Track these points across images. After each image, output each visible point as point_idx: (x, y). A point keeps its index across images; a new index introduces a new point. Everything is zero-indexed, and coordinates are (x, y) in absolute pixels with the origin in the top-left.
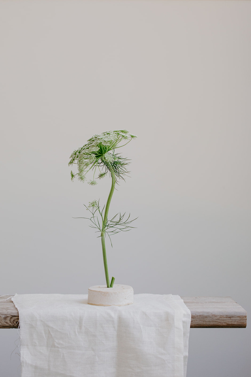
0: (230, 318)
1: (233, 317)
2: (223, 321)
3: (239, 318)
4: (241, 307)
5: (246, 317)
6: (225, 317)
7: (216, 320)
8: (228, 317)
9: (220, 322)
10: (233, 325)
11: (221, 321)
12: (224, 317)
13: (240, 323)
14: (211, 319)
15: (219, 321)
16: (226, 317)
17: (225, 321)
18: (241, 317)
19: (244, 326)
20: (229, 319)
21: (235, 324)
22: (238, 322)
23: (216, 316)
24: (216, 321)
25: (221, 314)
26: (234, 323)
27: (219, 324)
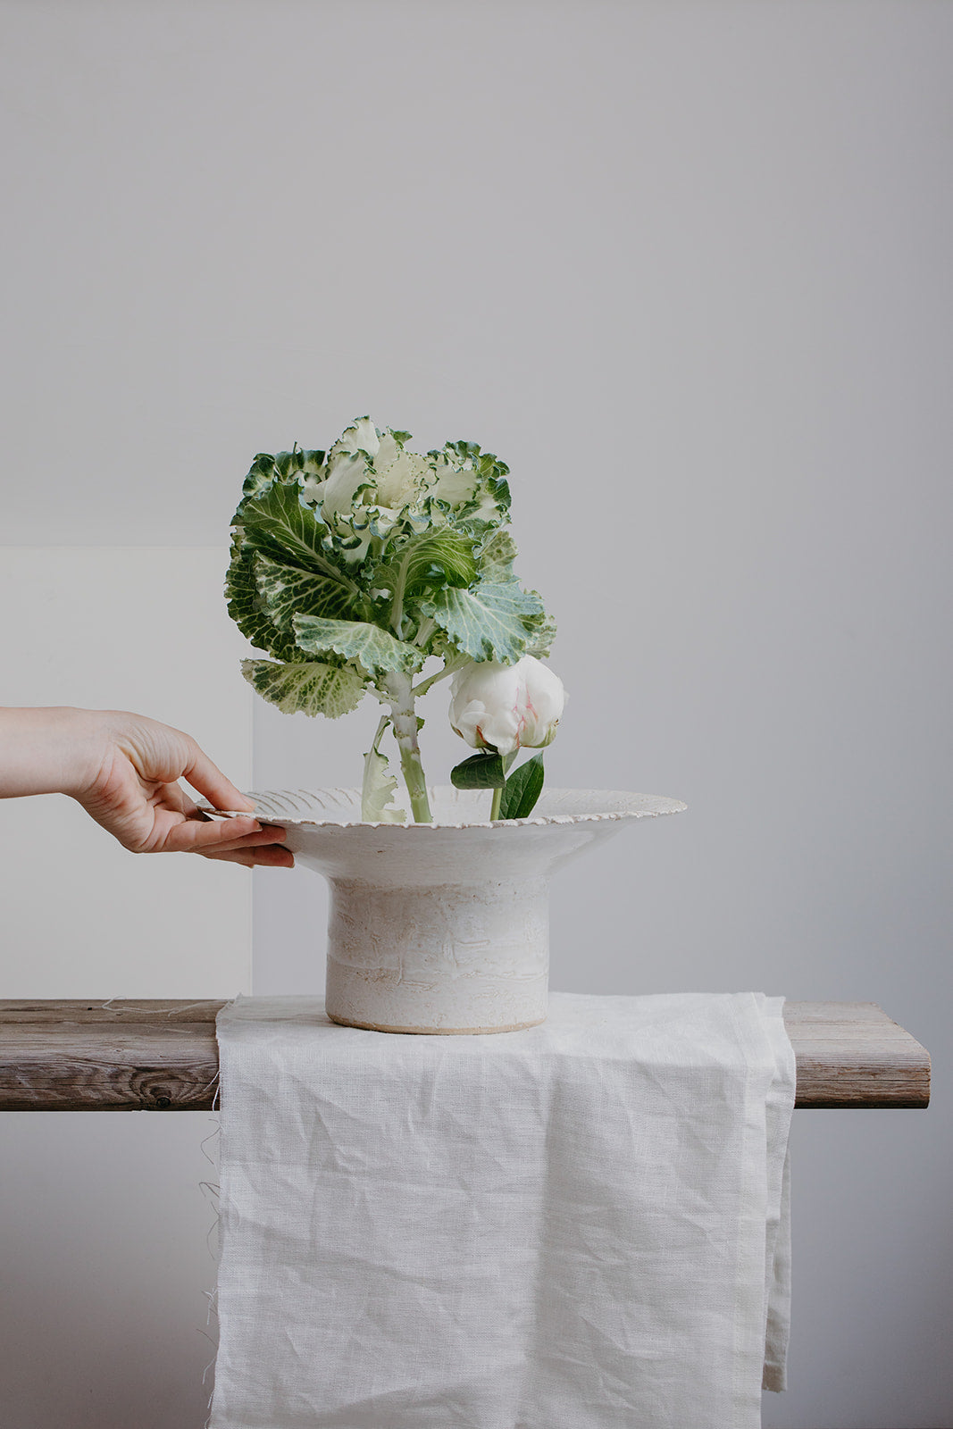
0: (874, 1075)
1: (883, 1071)
2: (850, 1087)
3: (903, 1077)
4: (911, 1037)
5: (929, 1074)
6: (857, 1073)
7: (828, 1083)
8: (864, 1073)
9: (842, 1090)
10: (884, 1097)
11: (844, 1087)
12: (854, 1073)
13: (908, 1091)
14: (810, 1078)
15: (837, 1086)
16: (861, 1074)
17: (857, 1087)
18: (910, 1072)
19: (920, 1103)
20: (872, 1078)
21: (890, 1095)
22: (901, 1089)
23: (826, 1068)
24: (826, 1087)
25: (844, 1063)
26: (886, 1094)
27: (838, 1095)
